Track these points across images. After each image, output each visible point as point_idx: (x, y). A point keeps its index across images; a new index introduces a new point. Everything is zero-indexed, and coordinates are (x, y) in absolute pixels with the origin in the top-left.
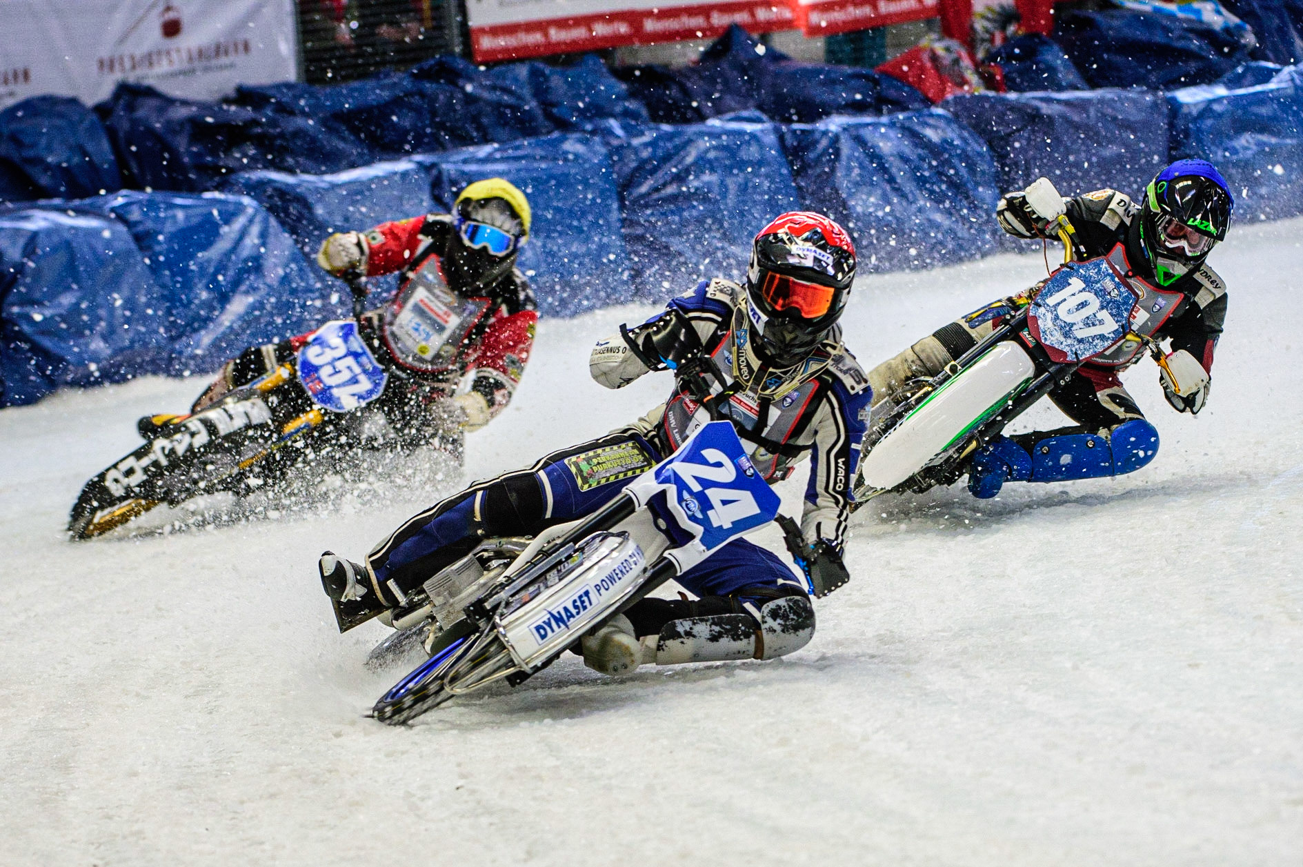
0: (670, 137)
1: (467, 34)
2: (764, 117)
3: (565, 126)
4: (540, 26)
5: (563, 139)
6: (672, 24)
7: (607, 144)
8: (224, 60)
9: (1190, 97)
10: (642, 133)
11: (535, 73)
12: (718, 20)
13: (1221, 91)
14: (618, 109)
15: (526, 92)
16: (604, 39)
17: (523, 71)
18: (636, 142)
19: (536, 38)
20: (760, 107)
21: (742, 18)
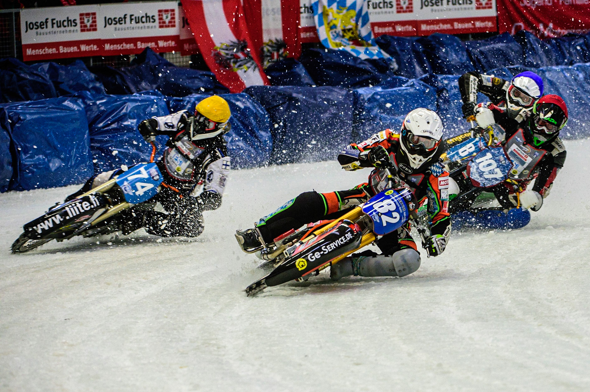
0: (115, 100)
1: (21, 48)
2: (160, 93)
3: (65, 94)
4: (55, 45)
5: (64, 100)
6: (117, 47)
7: (84, 103)
9: (364, 91)
10: (101, 98)
11: (51, 67)
12: (140, 45)
13: (379, 89)
14: (91, 86)
15: (48, 76)
16: (86, 52)
17: (46, 66)
18: (99, 102)
19: (53, 51)
20: (158, 88)
21: (152, 45)
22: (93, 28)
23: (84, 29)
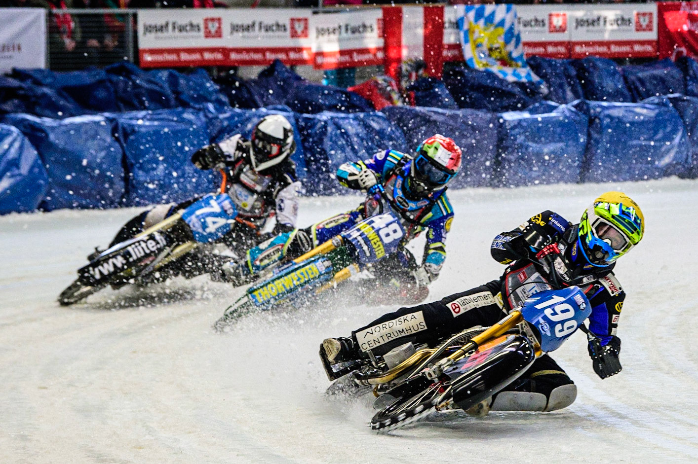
0: (239, 115)
1: (137, 52)
2: (289, 109)
3: (185, 105)
4: (177, 51)
5: (183, 112)
6: (245, 56)
7: (206, 116)
8: (6, 54)
9: (510, 117)
10: (225, 112)
11: (171, 75)
12: (270, 56)
13: (526, 115)
14: (214, 98)
15: (166, 86)
16: (209, 61)
17: (164, 75)
18: (221, 116)
19: (172, 57)
20: (288, 104)
21: (282, 56)
22: (219, 34)
23: (208, 35)
